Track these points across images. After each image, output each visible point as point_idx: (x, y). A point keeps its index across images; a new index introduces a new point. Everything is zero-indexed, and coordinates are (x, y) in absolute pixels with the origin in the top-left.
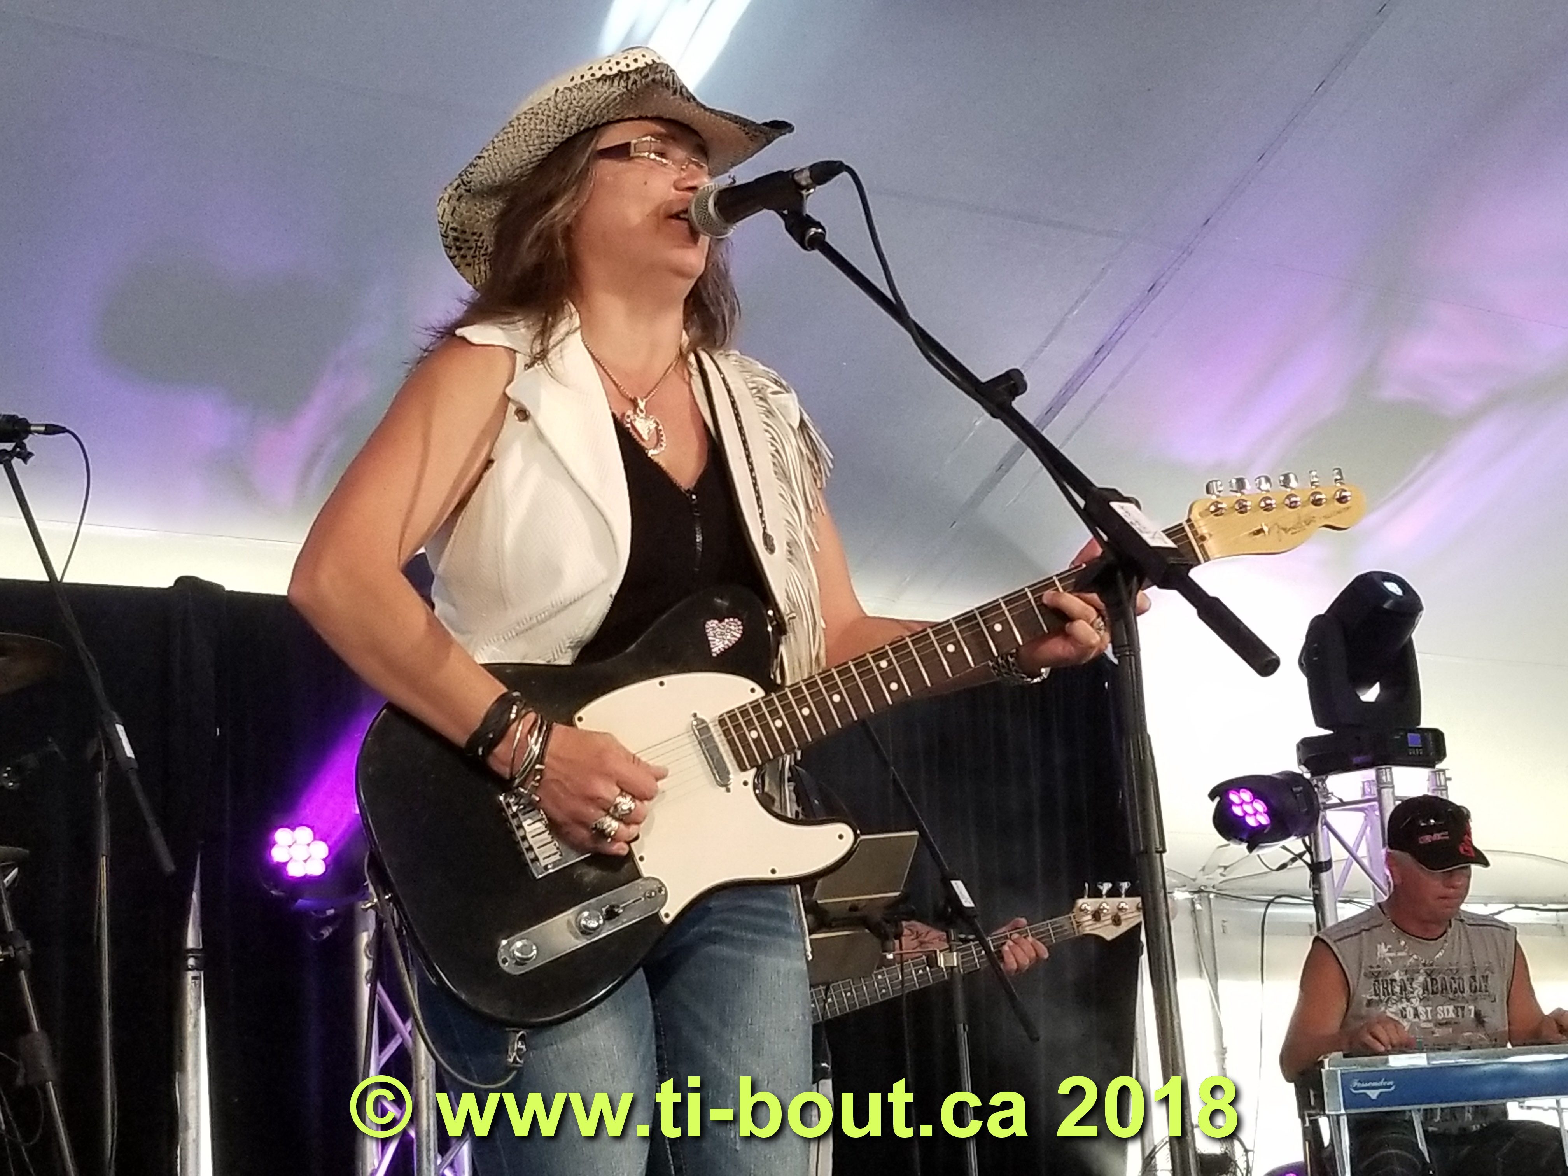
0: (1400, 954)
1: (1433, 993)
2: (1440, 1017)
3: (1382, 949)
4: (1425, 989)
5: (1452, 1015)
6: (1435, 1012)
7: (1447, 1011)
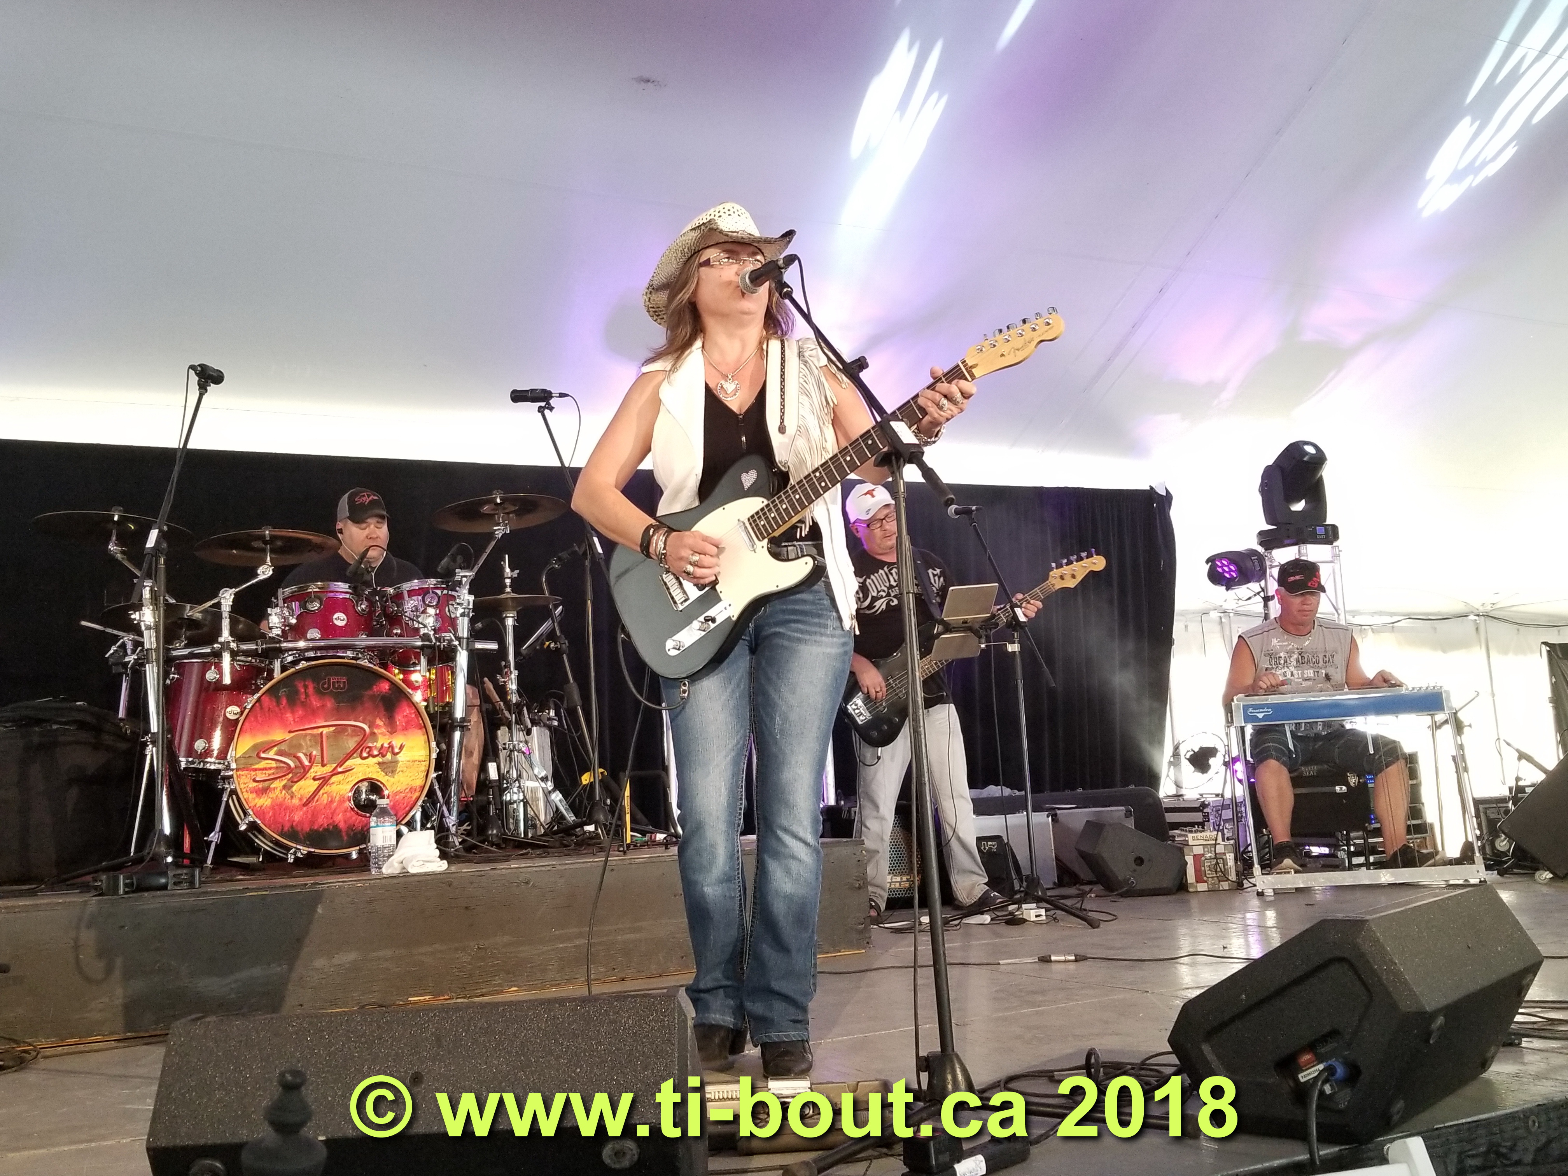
0: (1284, 644)
1: (1302, 663)
2: (1305, 676)
3: (1275, 641)
4: (1298, 661)
5: (1312, 675)
6: (1303, 673)
7: (1310, 673)
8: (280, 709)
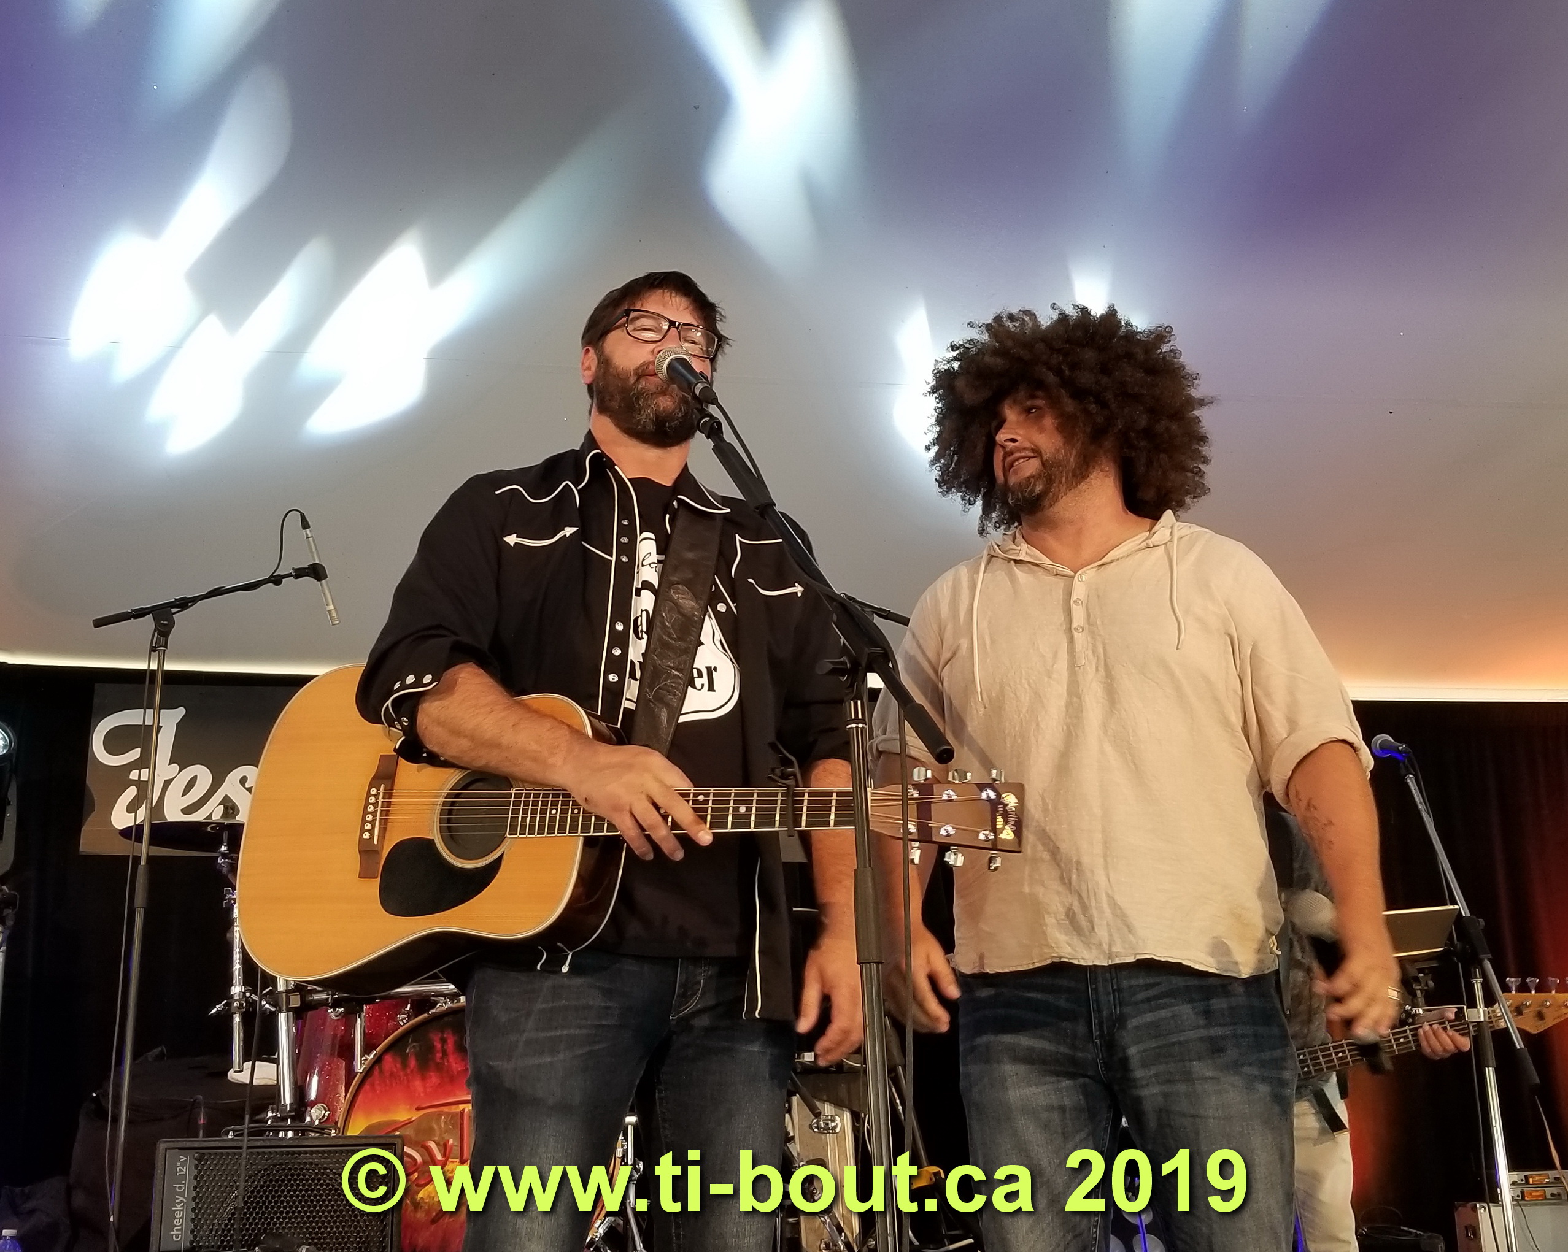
8: (406, 1075)
